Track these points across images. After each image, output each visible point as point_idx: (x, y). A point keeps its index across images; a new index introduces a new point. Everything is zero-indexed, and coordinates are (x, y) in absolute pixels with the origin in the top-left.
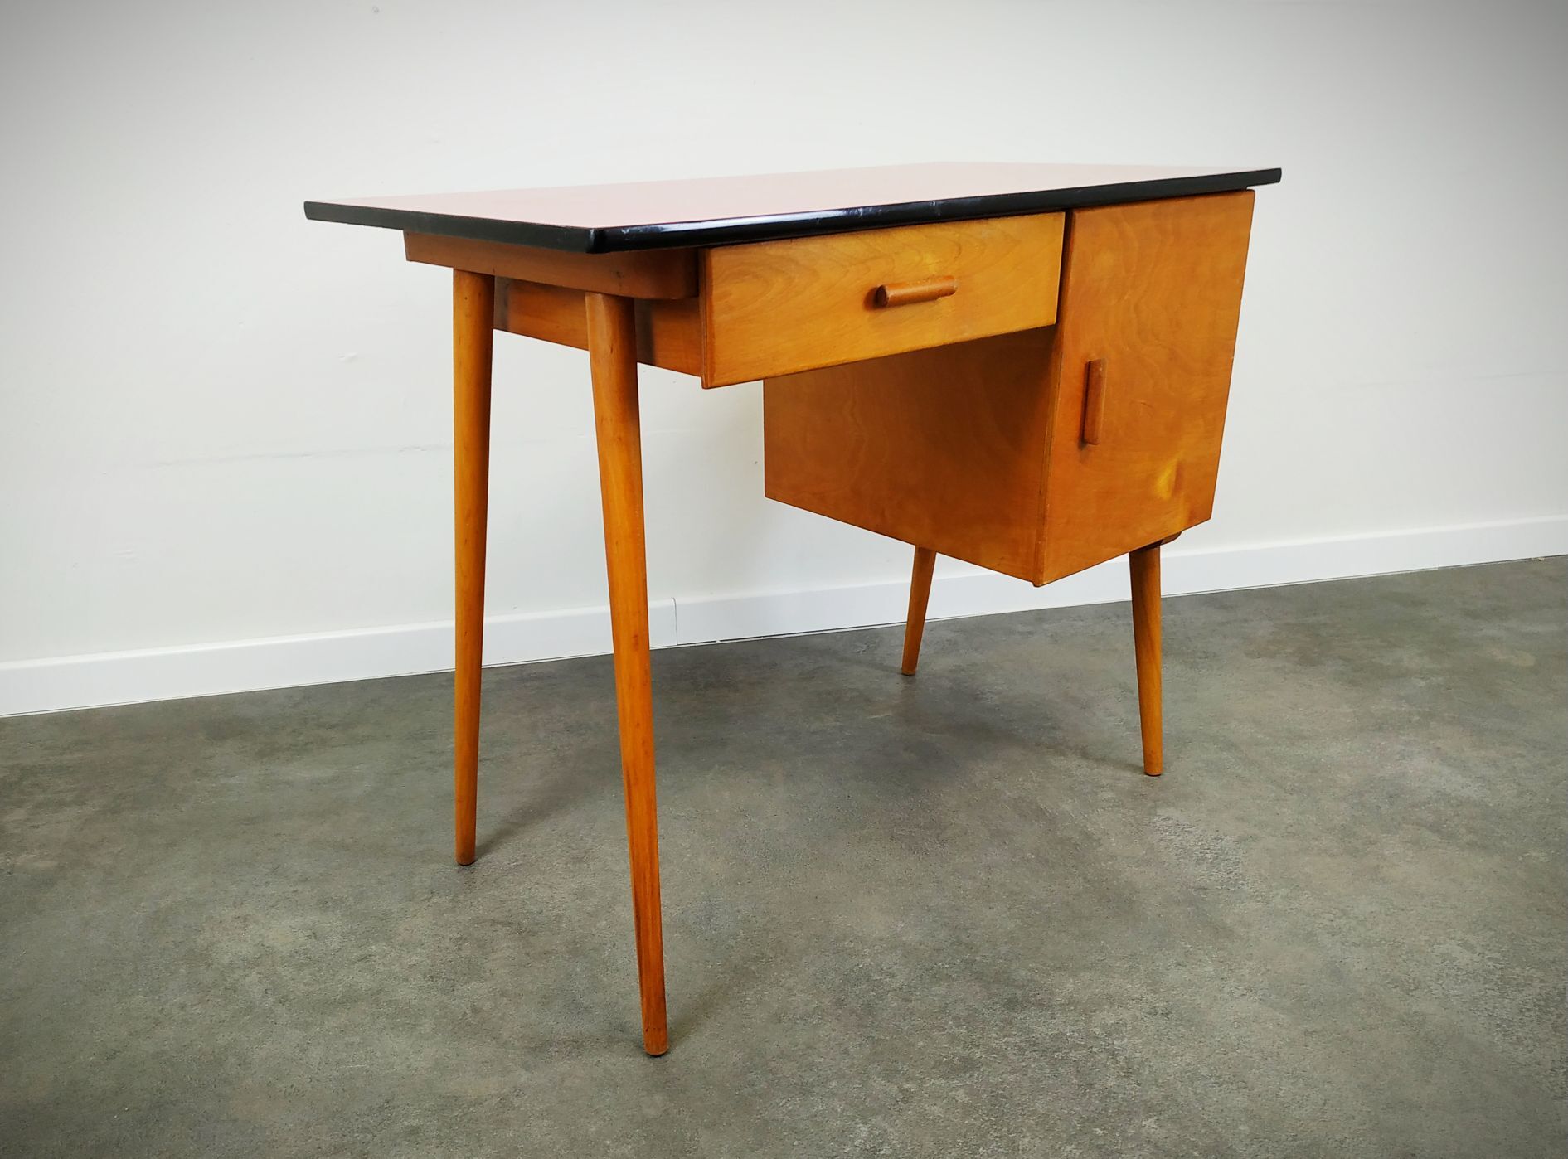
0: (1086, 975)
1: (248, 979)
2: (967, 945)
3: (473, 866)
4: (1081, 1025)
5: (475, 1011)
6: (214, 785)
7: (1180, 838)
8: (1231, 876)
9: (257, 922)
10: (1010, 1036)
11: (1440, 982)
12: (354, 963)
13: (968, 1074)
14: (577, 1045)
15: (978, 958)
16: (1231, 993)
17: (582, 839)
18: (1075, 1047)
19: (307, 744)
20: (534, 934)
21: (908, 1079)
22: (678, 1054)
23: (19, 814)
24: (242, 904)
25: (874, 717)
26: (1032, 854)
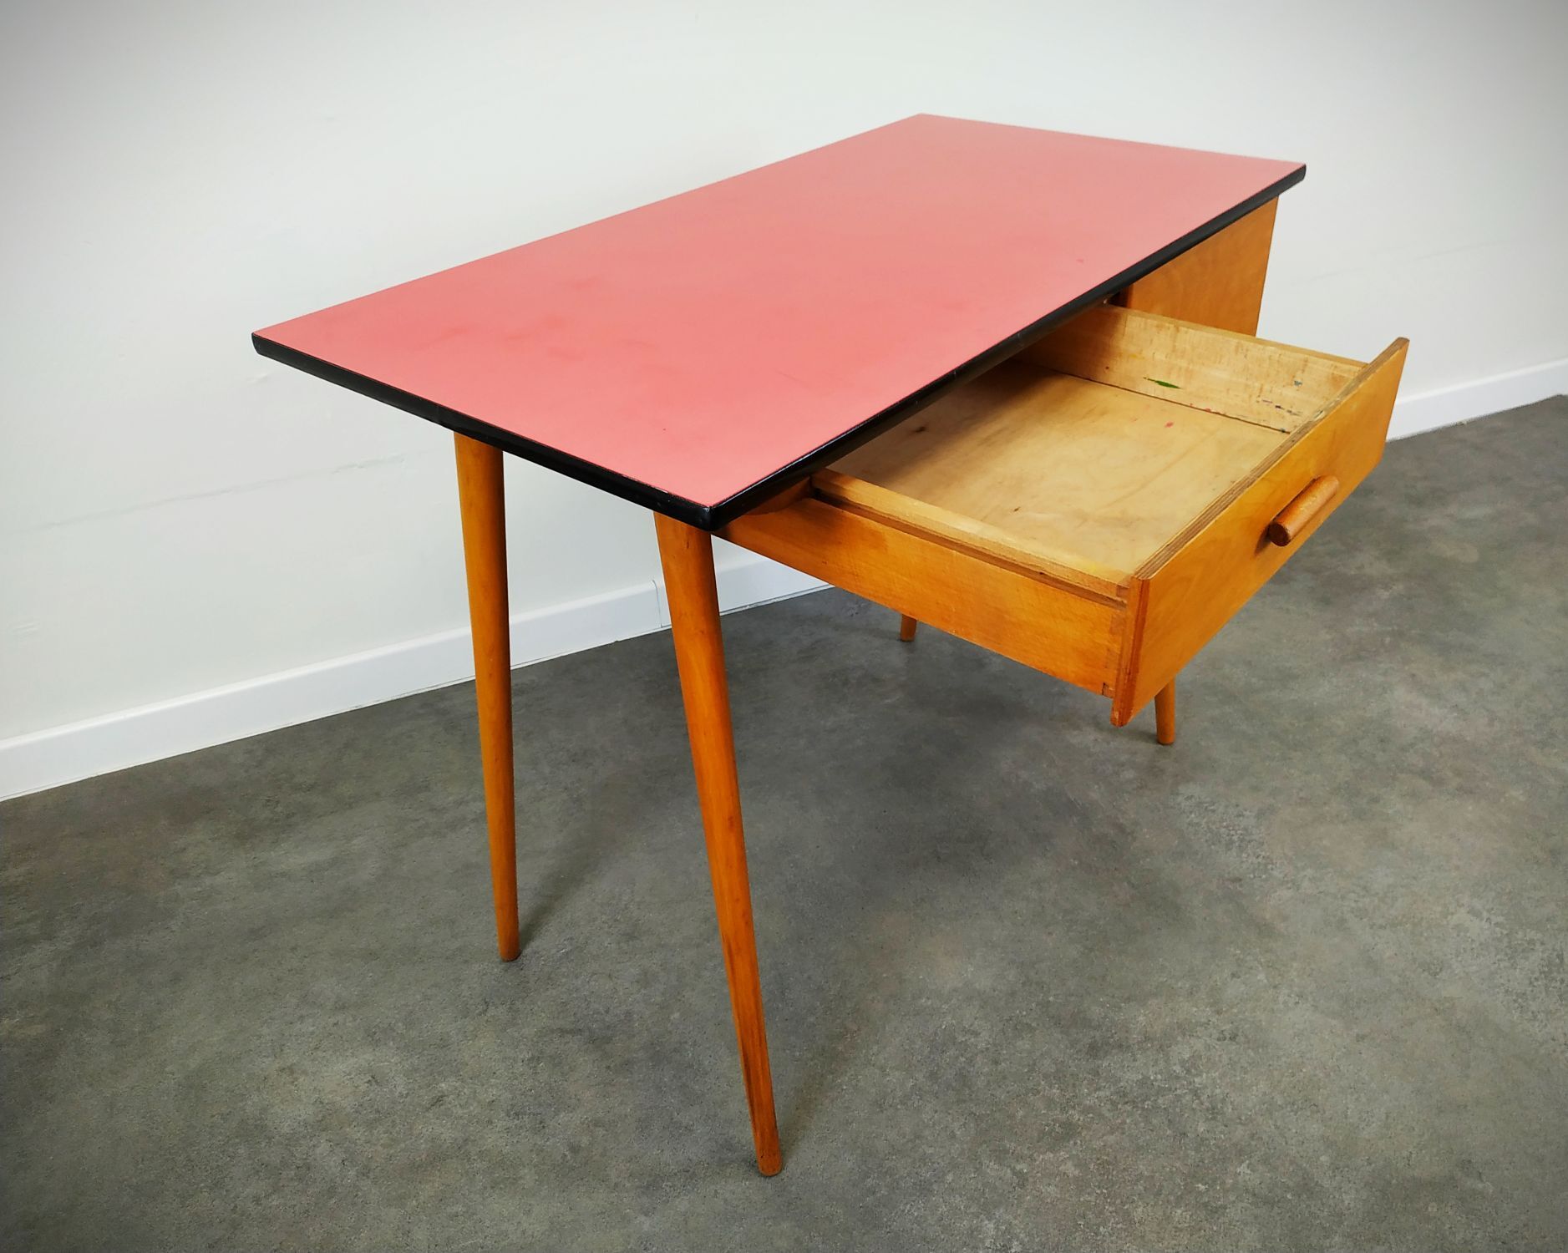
0: (1153, 1002)
1: (318, 1151)
2: (1037, 983)
3: (520, 961)
4: (1162, 1064)
5: (574, 1149)
6: (199, 889)
7: (1205, 820)
8: (1260, 860)
9: (305, 1073)
10: (1099, 1089)
11: (1460, 959)
12: (428, 1110)
13: (1072, 1142)
14: (689, 1174)
15: (1051, 999)
16: (1285, 1003)
17: (627, 908)
18: (1160, 1092)
19: (288, 816)
20: (608, 1040)
21: (1019, 1158)
22: (793, 1166)
24: (282, 1050)
25: (887, 701)
26: (1074, 859)
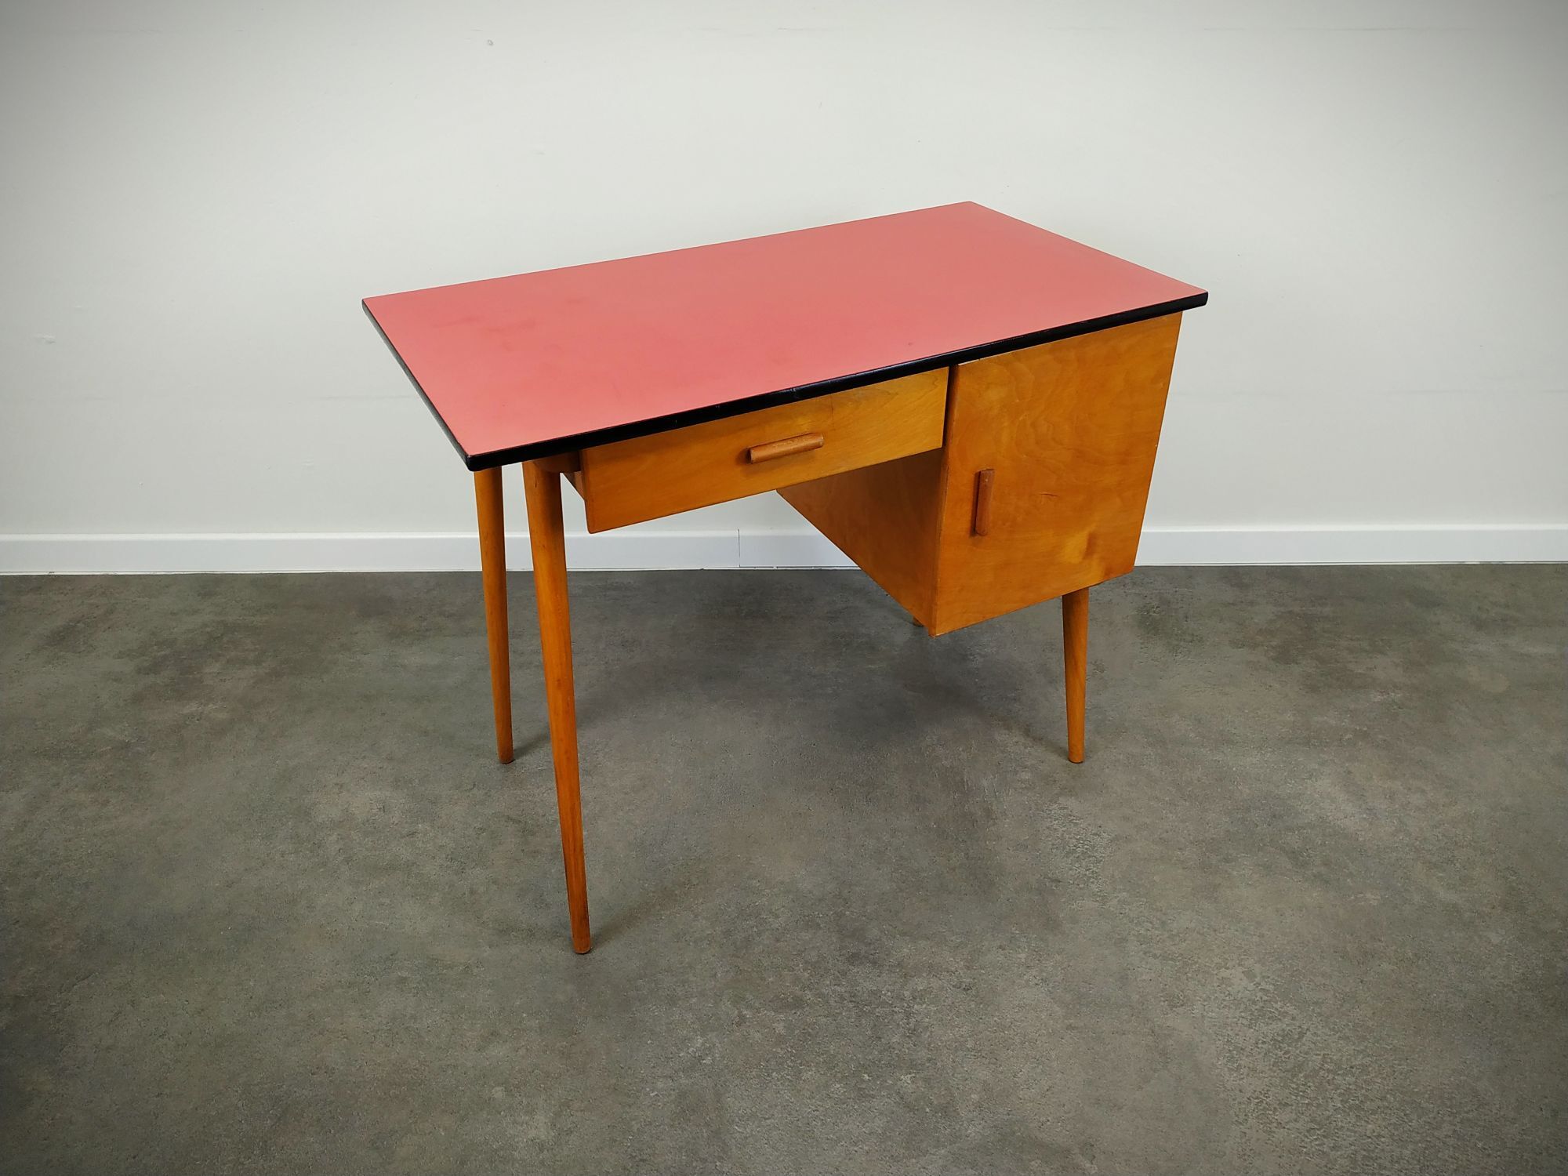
0: (922, 943)
1: (330, 838)
2: (845, 899)
3: (510, 765)
4: (897, 986)
5: (472, 892)
6: (352, 660)
7: (1064, 829)
8: (1087, 873)
9: (348, 791)
10: (839, 985)
11: (1206, 1003)
12: (403, 837)
13: (793, 1011)
14: (531, 933)
15: (847, 913)
16: (1028, 981)
17: (596, 754)
18: (883, 1004)
19: (427, 630)
20: (533, 834)
21: (749, 1007)
22: (596, 954)
23: (215, 667)
24: (343, 773)
25: (870, 666)
26: (935, 824)
